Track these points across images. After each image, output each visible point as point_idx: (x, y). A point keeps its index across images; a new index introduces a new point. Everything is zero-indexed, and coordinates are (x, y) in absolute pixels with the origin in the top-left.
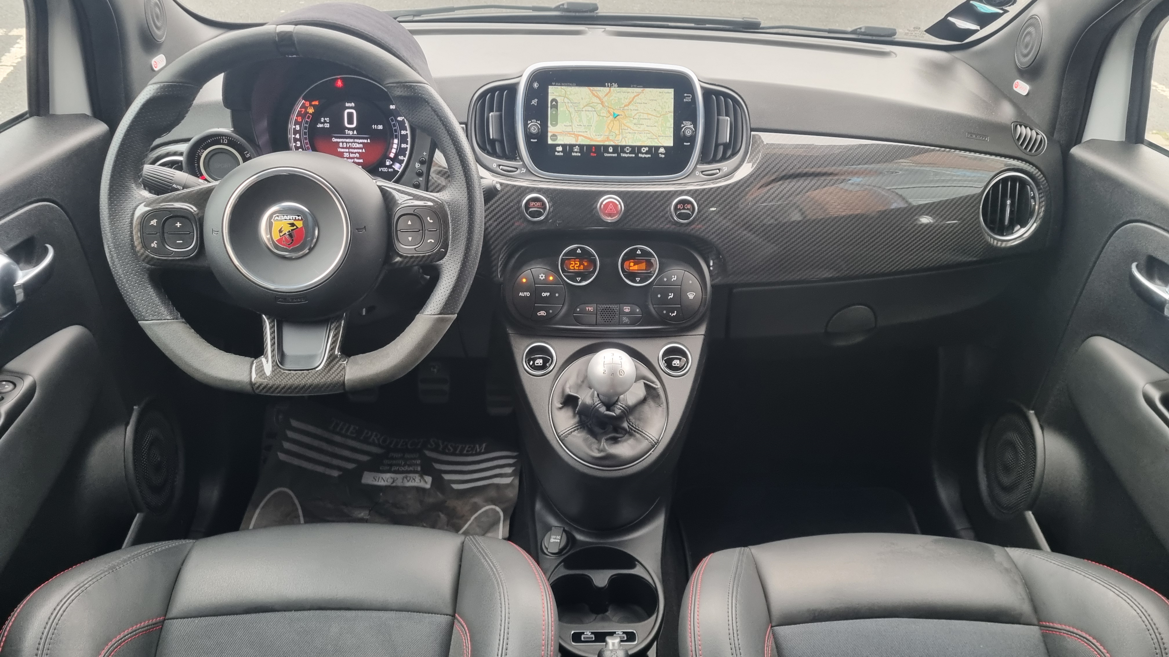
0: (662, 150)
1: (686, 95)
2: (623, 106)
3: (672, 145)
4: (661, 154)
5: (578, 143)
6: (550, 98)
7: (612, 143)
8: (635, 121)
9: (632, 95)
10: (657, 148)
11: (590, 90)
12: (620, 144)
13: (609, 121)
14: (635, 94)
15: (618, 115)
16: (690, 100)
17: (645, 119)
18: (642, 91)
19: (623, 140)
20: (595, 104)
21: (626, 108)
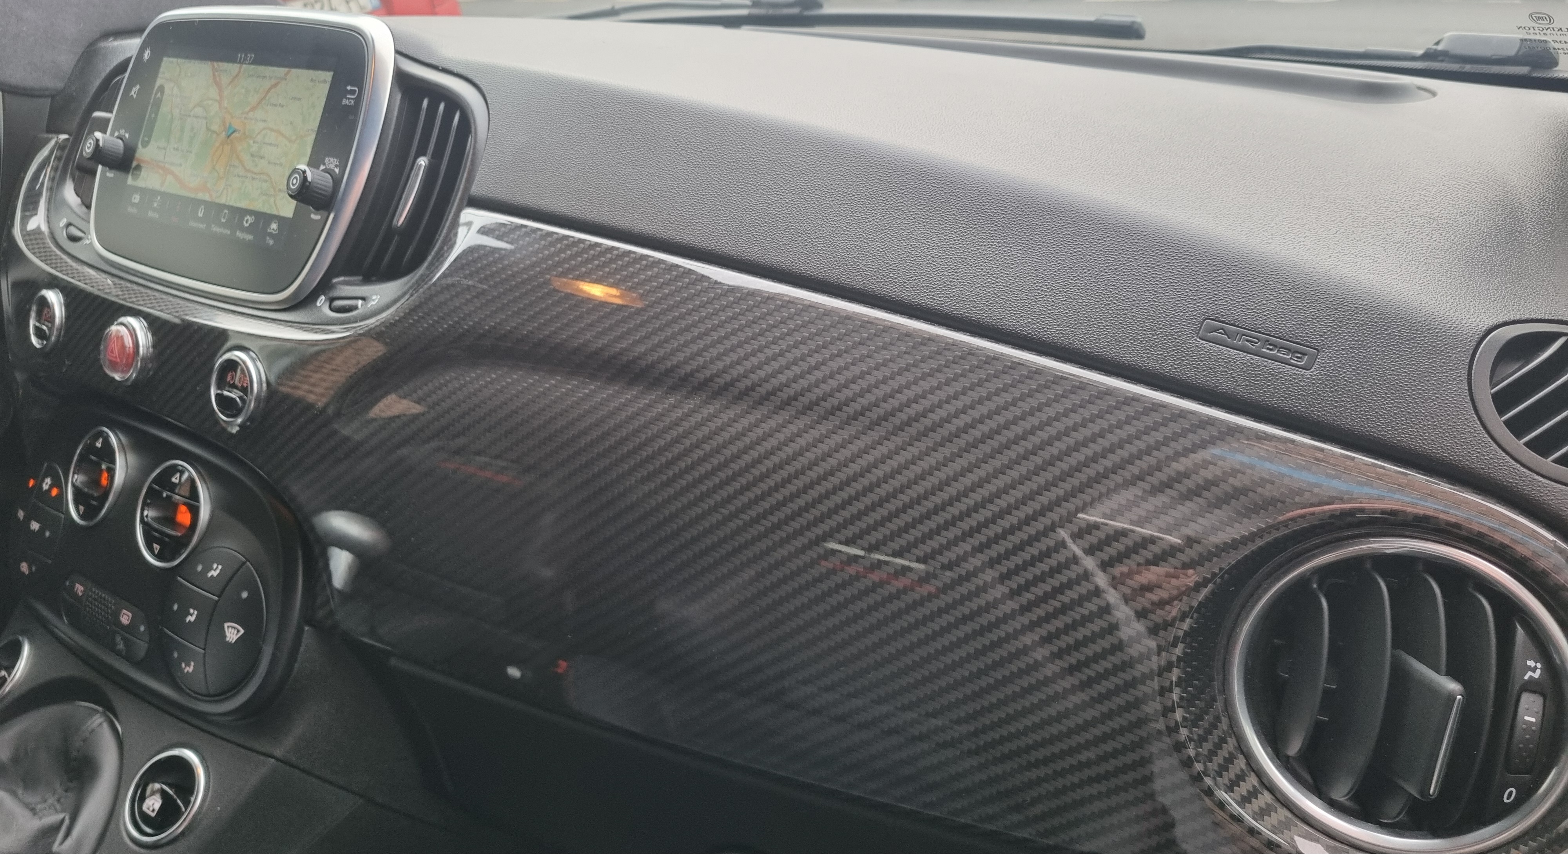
0: (274, 226)
1: (349, 88)
2: (247, 110)
3: (291, 216)
4: (271, 235)
5: (163, 189)
6: (159, 82)
7: (206, 197)
8: (254, 149)
9: (267, 84)
10: (269, 218)
11: (214, 70)
12: (217, 201)
13: (217, 144)
14: (273, 81)
15: (234, 131)
16: (353, 102)
17: (271, 144)
18: (286, 74)
19: (225, 191)
20: (210, 102)
21: (251, 114)
